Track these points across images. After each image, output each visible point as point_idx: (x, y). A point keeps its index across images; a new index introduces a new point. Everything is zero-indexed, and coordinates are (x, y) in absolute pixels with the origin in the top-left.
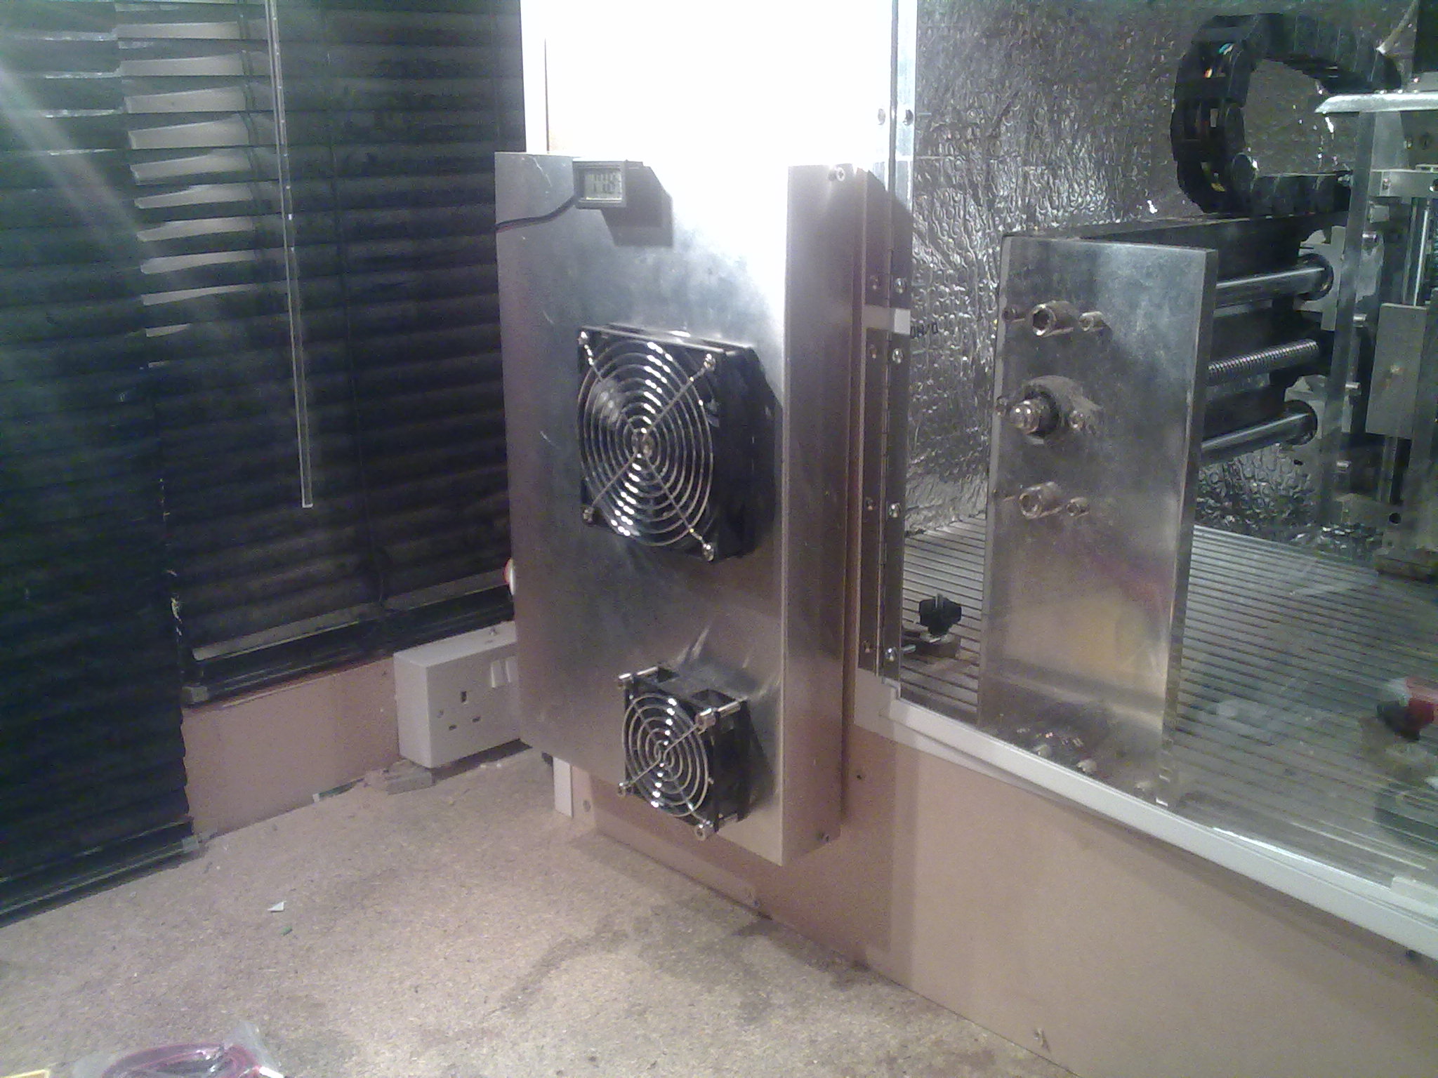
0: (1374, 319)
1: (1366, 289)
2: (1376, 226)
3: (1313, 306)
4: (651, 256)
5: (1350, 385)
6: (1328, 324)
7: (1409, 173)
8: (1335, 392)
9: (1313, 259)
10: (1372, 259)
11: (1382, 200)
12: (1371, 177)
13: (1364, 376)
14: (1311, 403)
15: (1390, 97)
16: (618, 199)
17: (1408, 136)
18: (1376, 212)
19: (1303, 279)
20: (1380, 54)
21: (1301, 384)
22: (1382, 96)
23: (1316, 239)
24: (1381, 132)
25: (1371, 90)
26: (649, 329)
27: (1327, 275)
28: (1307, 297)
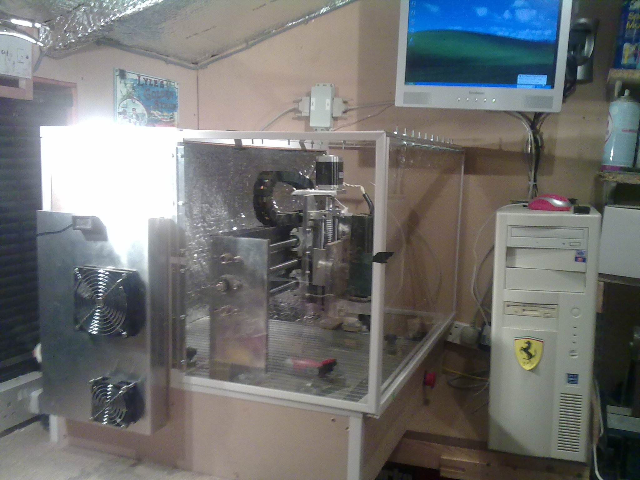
0: (312, 252)
1: (309, 244)
2: (310, 227)
3: (295, 250)
4: (99, 244)
5: (308, 272)
6: (300, 255)
7: (318, 213)
8: (303, 274)
9: (294, 237)
10: (310, 236)
11: (312, 220)
12: (308, 214)
13: (311, 268)
14: (297, 277)
15: (311, 191)
16: (89, 227)
17: (317, 202)
18: (310, 223)
19: (292, 242)
20: (308, 179)
21: (294, 272)
22: (309, 190)
23: (294, 230)
24: (309, 201)
25: (306, 188)
26: (99, 266)
27: (298, 241)
28: (294, 247)
